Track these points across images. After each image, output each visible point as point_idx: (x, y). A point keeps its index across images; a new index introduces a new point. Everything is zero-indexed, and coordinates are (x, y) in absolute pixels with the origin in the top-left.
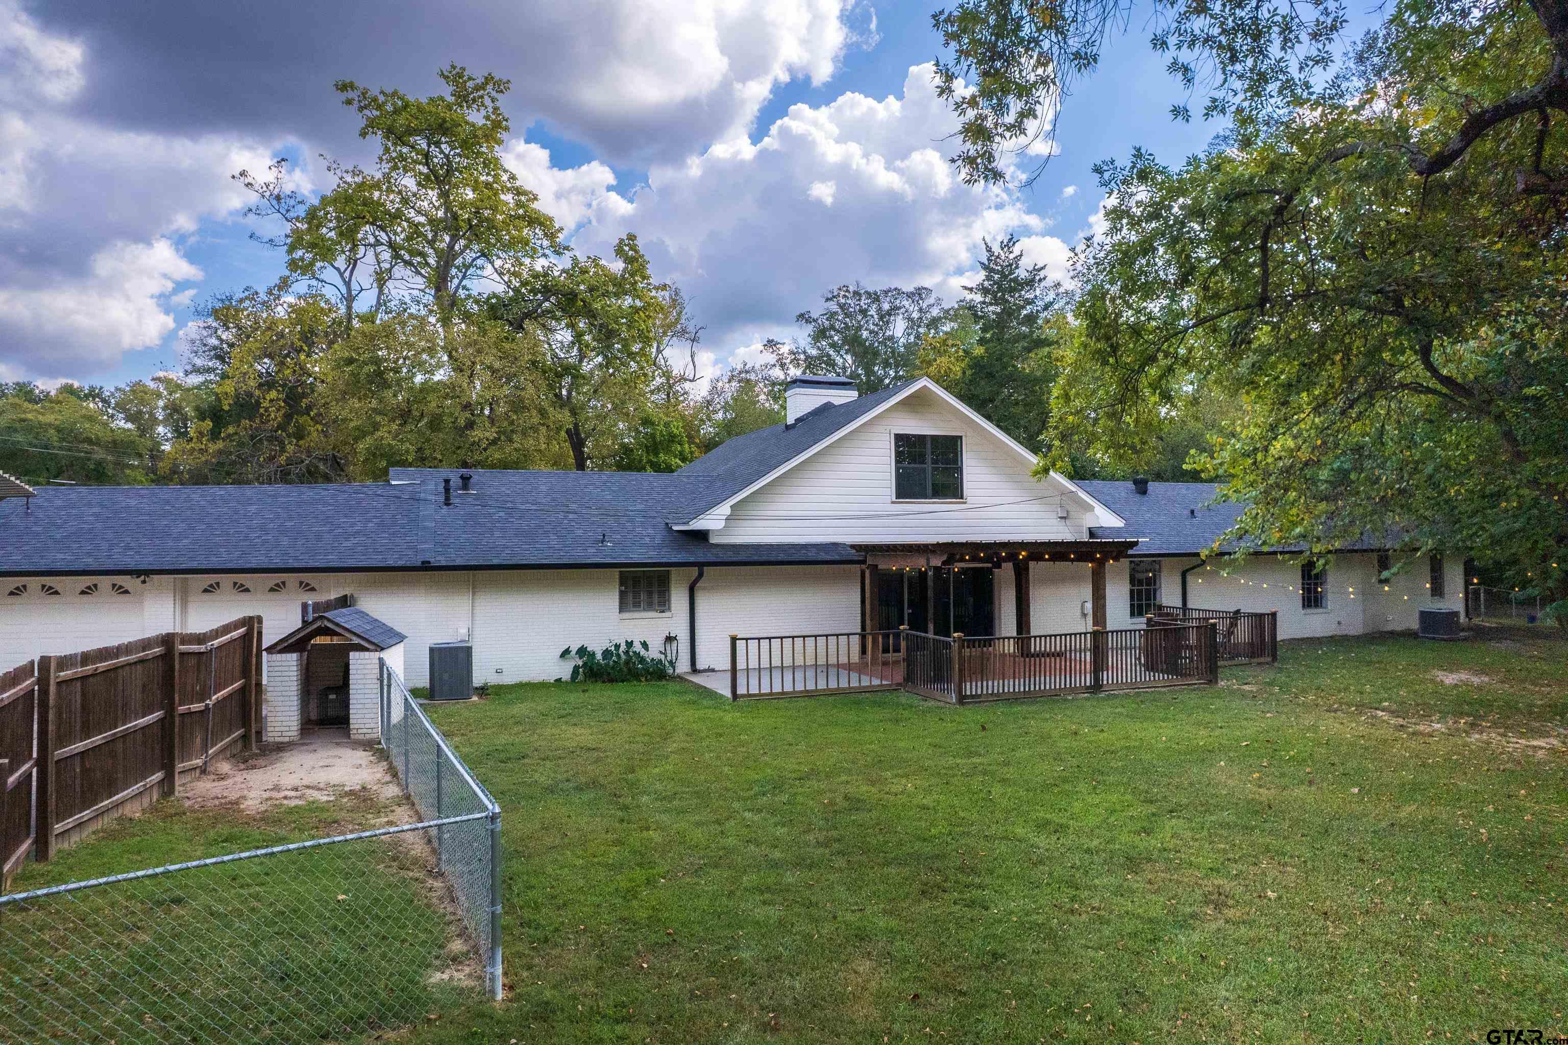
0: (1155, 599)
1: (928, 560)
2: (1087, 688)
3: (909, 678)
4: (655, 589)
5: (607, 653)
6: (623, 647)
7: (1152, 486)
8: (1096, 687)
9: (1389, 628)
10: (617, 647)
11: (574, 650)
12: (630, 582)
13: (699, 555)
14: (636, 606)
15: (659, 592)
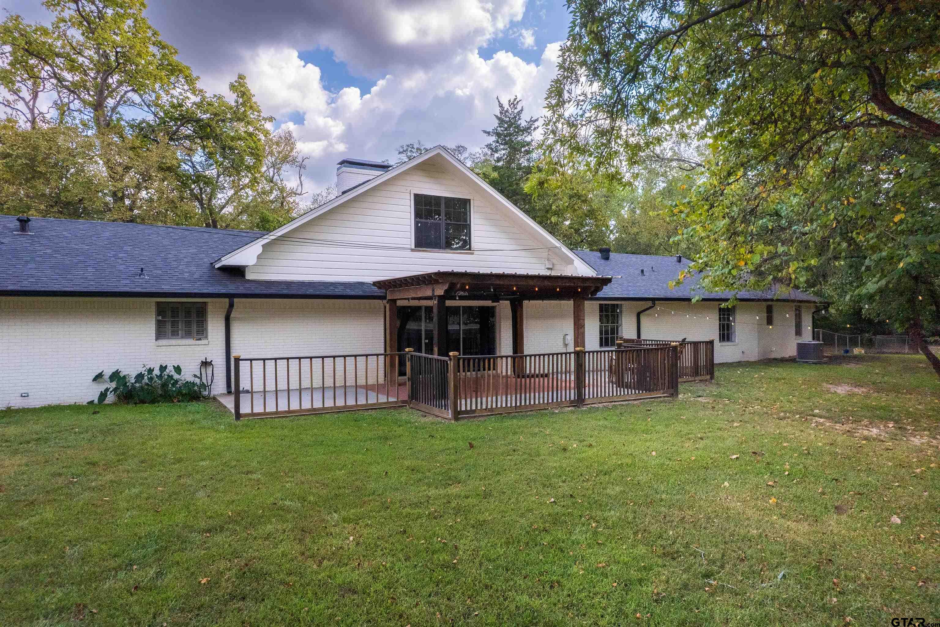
0: (617, 334)
1: (433, 290)
2: (572, 402)
3: (414, 396)
4: (194, 318)
5: (140, 377)
6: (157, 372)
7: (612, 255)
8: (580, 401)
9: (773, 356)
10: (150, 371)
11: (108, 373)
12: (169, 313)
13: (231, 287)
14: (174, 334)
15: (198, 322)
